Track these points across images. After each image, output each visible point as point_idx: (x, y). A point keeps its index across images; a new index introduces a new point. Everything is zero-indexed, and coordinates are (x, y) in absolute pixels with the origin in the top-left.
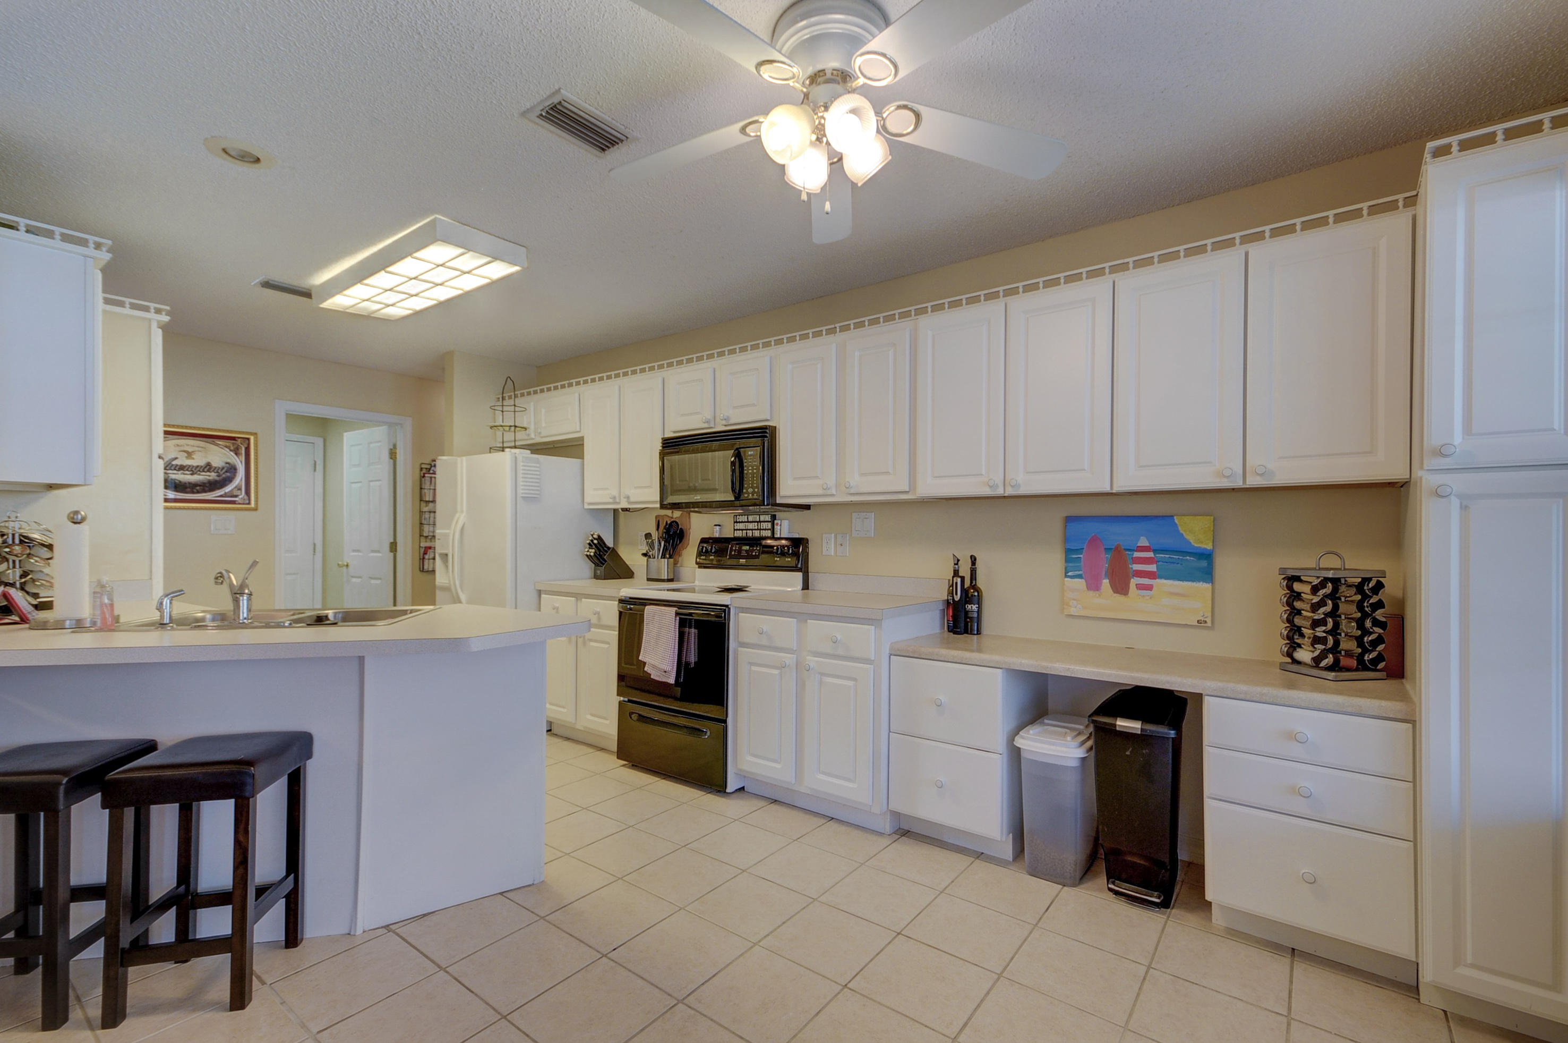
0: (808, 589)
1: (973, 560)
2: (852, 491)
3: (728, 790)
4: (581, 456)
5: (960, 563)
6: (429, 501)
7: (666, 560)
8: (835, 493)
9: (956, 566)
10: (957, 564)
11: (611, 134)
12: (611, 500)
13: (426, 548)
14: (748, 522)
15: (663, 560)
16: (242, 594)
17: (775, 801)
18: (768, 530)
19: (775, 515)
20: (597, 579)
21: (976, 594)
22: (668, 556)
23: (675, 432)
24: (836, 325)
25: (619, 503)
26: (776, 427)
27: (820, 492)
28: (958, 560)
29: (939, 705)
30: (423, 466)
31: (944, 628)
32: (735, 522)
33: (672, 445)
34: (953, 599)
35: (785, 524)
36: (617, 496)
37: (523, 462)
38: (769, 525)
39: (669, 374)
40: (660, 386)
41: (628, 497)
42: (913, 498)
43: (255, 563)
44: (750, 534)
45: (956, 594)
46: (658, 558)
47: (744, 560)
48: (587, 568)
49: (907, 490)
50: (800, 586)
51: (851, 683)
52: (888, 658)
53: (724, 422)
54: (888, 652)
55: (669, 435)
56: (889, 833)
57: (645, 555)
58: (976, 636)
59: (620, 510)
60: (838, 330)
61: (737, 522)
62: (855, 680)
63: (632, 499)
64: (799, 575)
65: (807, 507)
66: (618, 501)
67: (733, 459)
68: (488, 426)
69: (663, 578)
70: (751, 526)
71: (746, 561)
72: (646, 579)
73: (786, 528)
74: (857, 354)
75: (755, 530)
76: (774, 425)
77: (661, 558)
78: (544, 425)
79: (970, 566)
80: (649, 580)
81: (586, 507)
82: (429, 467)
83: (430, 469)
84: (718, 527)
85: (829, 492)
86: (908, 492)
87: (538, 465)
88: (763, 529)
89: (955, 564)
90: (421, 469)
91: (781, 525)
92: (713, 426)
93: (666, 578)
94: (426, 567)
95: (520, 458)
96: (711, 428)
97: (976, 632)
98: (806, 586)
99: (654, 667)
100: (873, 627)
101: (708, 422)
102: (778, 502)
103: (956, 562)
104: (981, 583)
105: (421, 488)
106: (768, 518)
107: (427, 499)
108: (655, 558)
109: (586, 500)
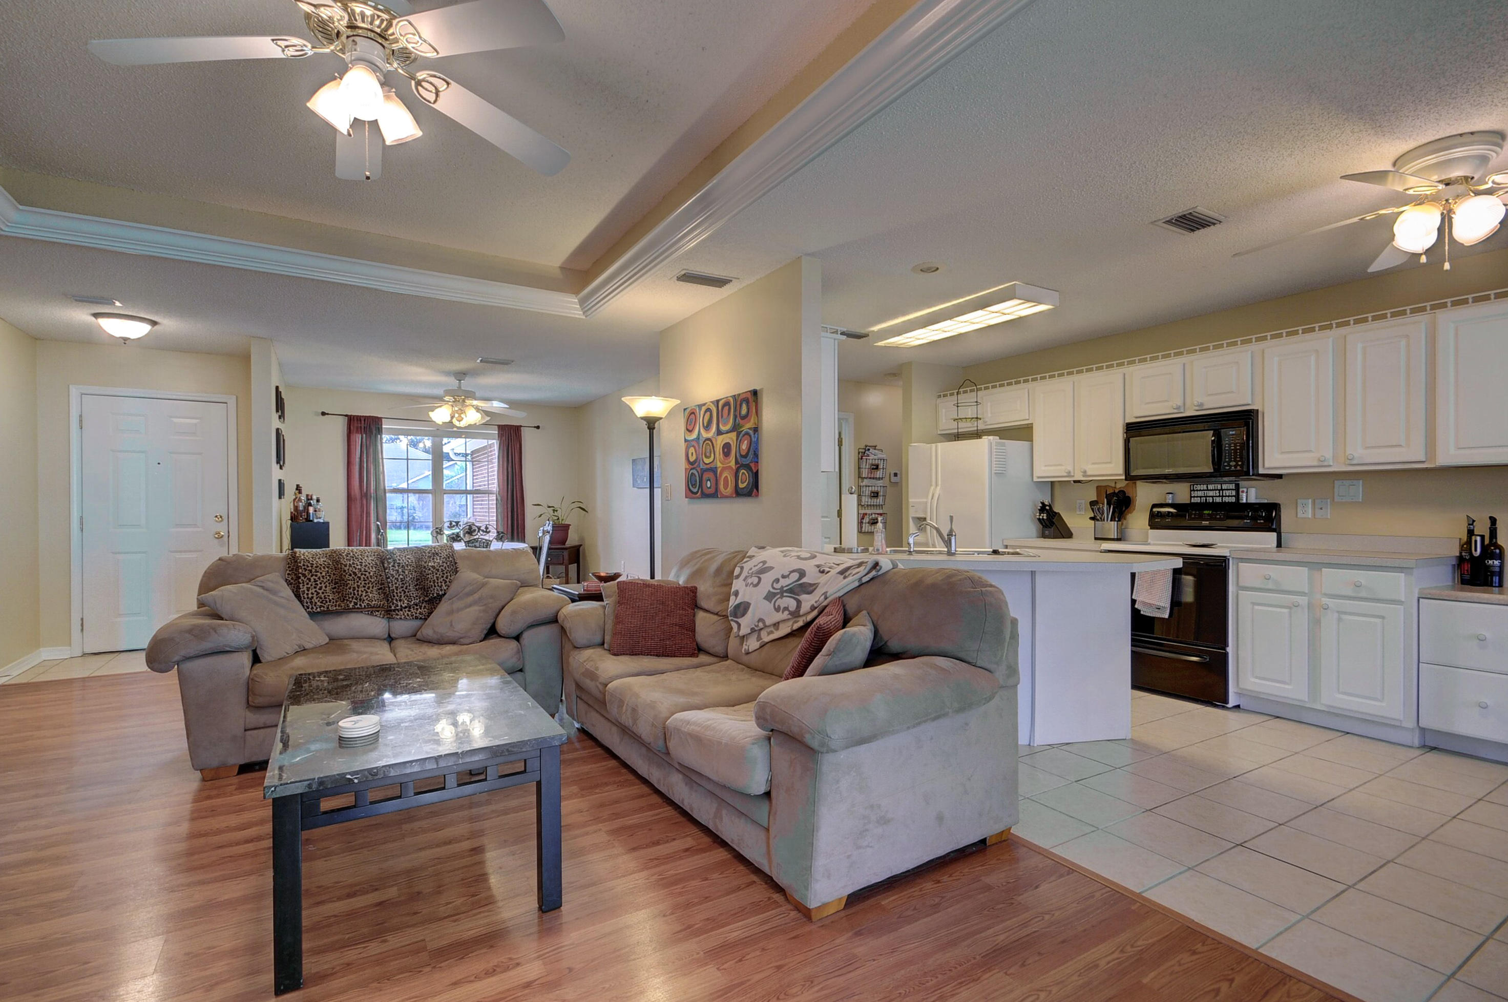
0: (1281, 547)
1: (1493, 521)
2: (1355, 462)
3: (1230, 705)
4: (1030, 439)
5: (1475, 524)
6: (865, 478)
7: (1116, 523)
8: (1332, 464)
9: (1472, 526)
10: (1472, 524)
11: (1200, 219)
12: (1065, 474)
13: (864, 514)
14: (1208, 490)
15: (1113, 522)
16: (952, 535)
17: (1278, 717)
18: (1232, 496)
19: (1239, 484)
20: (1045, 538)
21: (1498, 551)
22: (1117, 519)
23: (1137, 417)
24: (1332, 322)
25: (1073, 476)
26: (1258, 410)
27: (1315, 463)
28: (1474, 521)
29: (1482, 639)
30: (860, 450)
31: (1455, 581)
32: (1191, 491)
33: (1134, 429)
34: (1471, 553)
35: (1252, 492)
36: (1072, 471)
37: (996, 446)
38: (1234, 493)
39: (1129, 370)
40: (1121, 380)
41: (1085, 472)
42: (1432, 466)
43: (951, 517)
44: (1211, 500)
45: (1476, 550)
46: (1107, 520)
47: (1208, 522)
48: (1033, 528)
49: (1424, 460)
50: (1275, 544)
51: (1378, 621)
52: (1417, 601)
53: (1197, 408)
54: (1417, 596)
55: (1131, 419)
56: (1417, 746)
57: (1091, 518)
58: (1497, 589)
59: (1072, 482)
60: (1334, 326)
61: (1194, 490)
62: (1383, 618)
63: (1089, 473)
64: (1275, 534)
65: (1280, 476)
66: (1072, 474)
67: (1213, 438)
68: (952, 419)
69: (1113, 537)
70: (1211, 493)
71: (1210, 523)
72: (1093, 538)
73: (1251, 494)
74: (1360, 346)
75: (1216, 496)
76: (1257, 408)
77: (1111, 520)
78: (989, 415)
79: (1489, 526)
80: (1096, 539)
81: (1035, 479)
82: (863, 451)
83: (864, 453)
84: (1170, 495)
85: (1326, 464)
86: (1424, 462)
87: (1004, 448)
88: (1226, 496)
89: (1469, 524)
90: (859, 453)
91: (1247, 492)
92: (1182, 411)
93: (1116, 537)
94: (863, 529)
95: (994, 444)
96: (1181, 413)
97: (1497, 585)
98: (1279, 545)
99: (1145, 604)
100: (1403, 574)
101: (1178, 408)
102: (1260, 473)
103: (1471, 523)
104: (1501, 541)
105: (859, 468)
106: (1233, 486)
107: (864, 476)
108: (1104, 520)
109: (1035, 475)
